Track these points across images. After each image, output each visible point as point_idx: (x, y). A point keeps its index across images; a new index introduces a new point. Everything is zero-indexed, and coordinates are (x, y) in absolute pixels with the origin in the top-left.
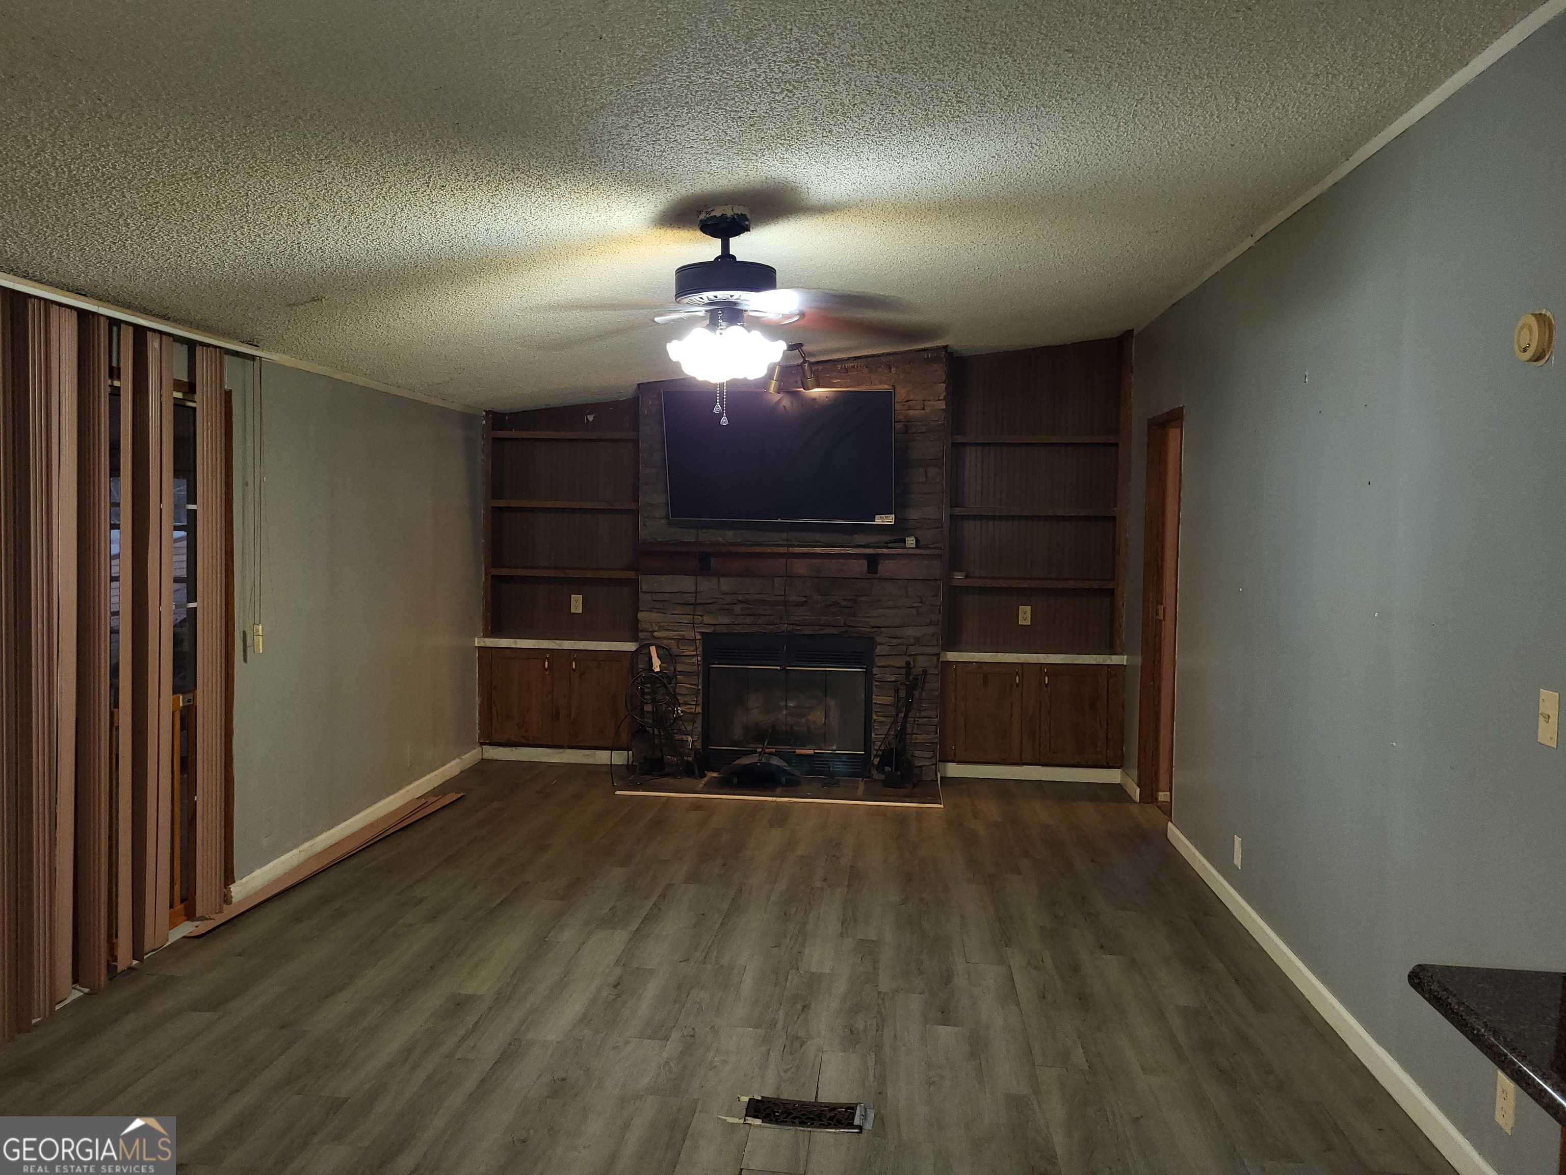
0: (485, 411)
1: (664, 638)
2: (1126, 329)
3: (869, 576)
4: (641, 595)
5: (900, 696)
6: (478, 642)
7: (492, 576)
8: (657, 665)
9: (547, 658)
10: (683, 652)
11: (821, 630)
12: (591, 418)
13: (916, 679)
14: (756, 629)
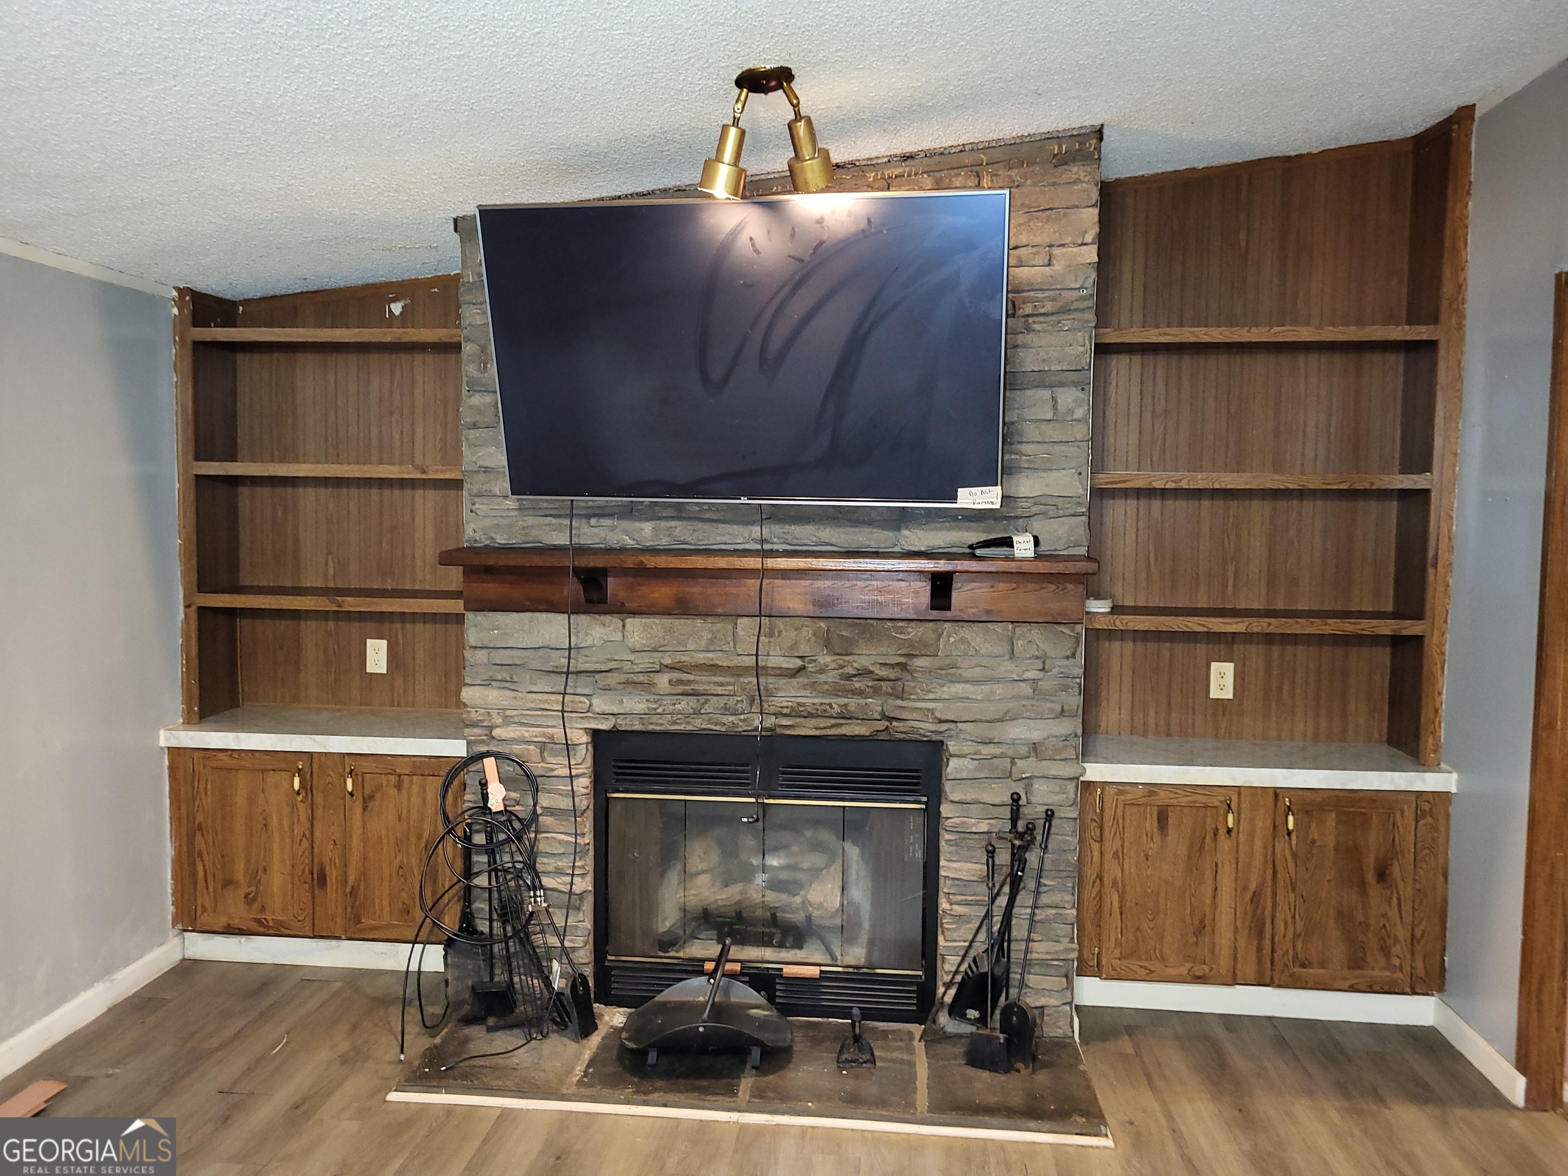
0: (178, 289)
1: (513, 741)
2: (1462, 103)
3: (936, 614)
4: (468, 654)
5: (997, 862)
6: (167, 738)
7: (201, 609)
8: (497, 796)
9: (299, 771)
10: (553, 770)
11: (833, 726)
12: (397, 308)
13: (1030, 829)
14: (698, 724)
